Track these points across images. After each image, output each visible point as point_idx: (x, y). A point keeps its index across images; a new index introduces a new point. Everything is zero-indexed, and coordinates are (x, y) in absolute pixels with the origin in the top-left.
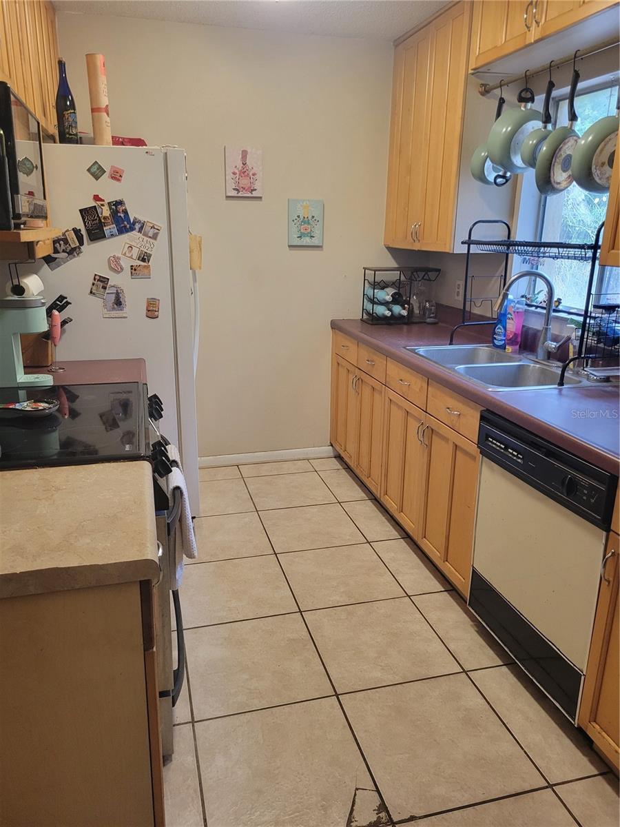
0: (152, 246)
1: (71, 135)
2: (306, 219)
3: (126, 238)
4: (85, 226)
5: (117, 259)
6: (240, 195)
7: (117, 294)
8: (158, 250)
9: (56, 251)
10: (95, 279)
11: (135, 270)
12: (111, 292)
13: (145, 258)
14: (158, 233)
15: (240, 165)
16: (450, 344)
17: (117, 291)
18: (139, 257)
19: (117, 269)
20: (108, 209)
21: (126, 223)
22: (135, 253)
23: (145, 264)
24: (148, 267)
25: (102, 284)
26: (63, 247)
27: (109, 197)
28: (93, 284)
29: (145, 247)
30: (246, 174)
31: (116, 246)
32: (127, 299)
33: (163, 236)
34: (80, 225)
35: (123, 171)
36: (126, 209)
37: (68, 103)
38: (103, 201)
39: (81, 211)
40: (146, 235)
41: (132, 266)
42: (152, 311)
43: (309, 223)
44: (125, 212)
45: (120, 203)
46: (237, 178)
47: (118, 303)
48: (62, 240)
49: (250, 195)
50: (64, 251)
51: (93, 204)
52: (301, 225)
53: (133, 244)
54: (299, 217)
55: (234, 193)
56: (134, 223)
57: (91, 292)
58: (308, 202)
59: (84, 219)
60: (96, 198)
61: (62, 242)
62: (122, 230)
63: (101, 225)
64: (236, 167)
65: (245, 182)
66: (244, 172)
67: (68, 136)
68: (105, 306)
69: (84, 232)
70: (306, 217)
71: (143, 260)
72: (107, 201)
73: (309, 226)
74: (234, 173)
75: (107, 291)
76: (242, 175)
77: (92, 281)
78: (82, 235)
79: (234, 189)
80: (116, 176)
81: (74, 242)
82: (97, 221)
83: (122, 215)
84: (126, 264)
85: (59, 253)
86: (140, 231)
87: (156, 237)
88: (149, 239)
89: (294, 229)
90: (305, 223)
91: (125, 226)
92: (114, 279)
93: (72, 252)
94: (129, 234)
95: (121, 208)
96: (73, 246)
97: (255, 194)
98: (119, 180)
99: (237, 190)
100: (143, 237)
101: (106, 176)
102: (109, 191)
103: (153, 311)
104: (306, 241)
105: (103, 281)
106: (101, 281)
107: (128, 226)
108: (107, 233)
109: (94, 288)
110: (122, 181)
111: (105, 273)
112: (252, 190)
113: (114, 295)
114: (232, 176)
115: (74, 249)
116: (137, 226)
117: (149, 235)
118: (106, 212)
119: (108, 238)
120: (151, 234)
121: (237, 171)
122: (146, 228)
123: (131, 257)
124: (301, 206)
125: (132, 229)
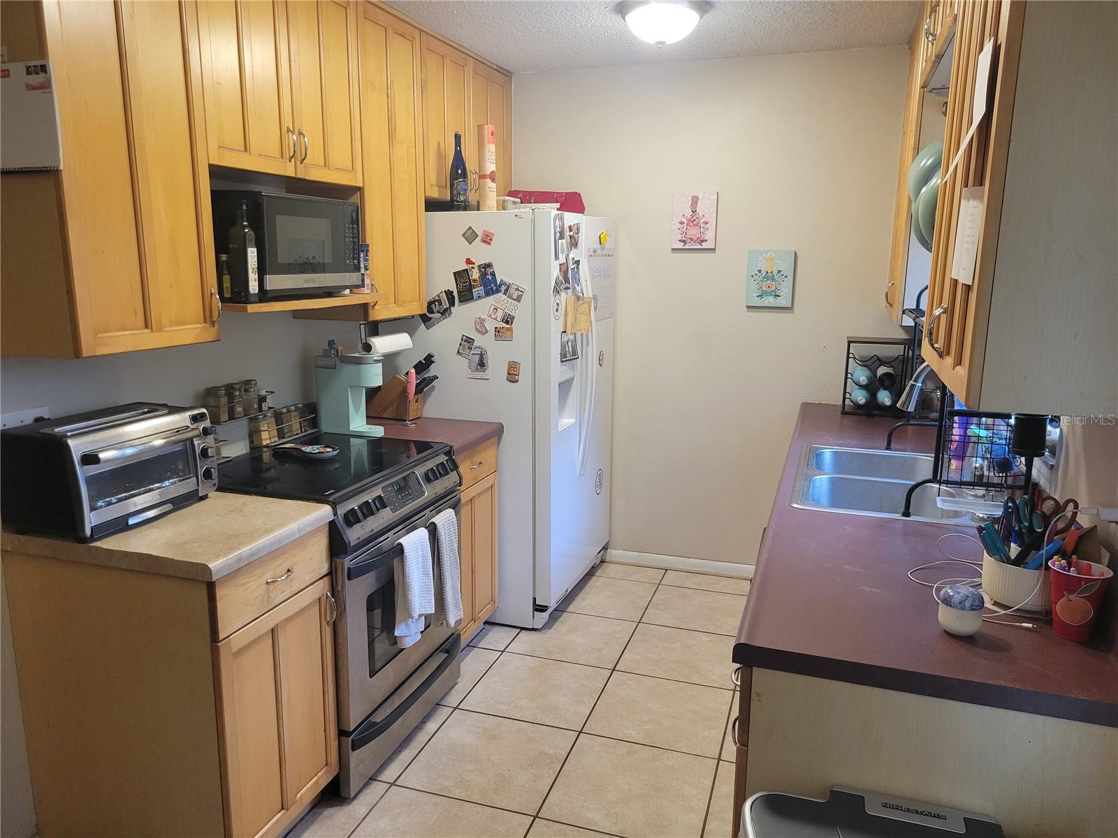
0: (516, 308)
1: (459, 202)
2: (769, 274)
3: (491, 299)
4: (457, 288)
5: (482, 321)
6: (686, 247)
7: (482, 355)
8: (521, 312)
9: (430, 310)
10: (462, 340)
11: (499, 332)
12: (476, 352)
13: (508, 320)
14: (522, 295)
15: (689, 213)
16: (887, 449)
17: (481, 352)
18: (504, 319)
19: (483, 332)
20: (478, 272)
21: (493, 285)
22: (500, 314)
23: (508, 326)
24: (510, 329)
25: (468, 345)
26: (438, 308)
27: (479, 261)
28: (461, 344)
29: (509, 309)
30: (695, 223)
31: (483, 308)
32: (491, 361)
33: (526, 298)
34: (454, 288)
35: (493, 235)
36: (493, 272)
37: (460, 171)
38: (474, 264)
39: (455, 273)
40: (510, 297)
41: (496, 328)
42: (512, 377)
43: (773, 279)
44: (493, 274)
45: (489, 265)
46: (685, 228)
47: (482, 364)
48: (437, 301)
49: (699, 247)
50: (438, 312)
51: (465, 266)
52: (763, 281)
53: (499, 306)
54: (760, 271)
55: (680, 245)
56: (500, 286)
57: (458, 352)
58: (773, 254)
59: (456, 282)
60: (469, 261)
61: (437, 303)
62: (489, 293)
63: (470, 288)
64: (684, 215)
65: (693, 232)
66: (693, 221)
67: (455, 203)
68: (470, 366)
69: (455, 294)
70: (769, 271)
71: (507, 322)
72: (477, 264)
73: (774, 283)
74: (682, 223)
75: (472, 352)
76: (691, 224)
77: (460, 341)
78: (454, 297)
79: (680, 241)
80: (487, 240)
81: (446, 304)
82: (468, 283)
83: (490, 277)
84: (490, 326)
85: (434, 313)
86: (505, 294)
87: (520, 299)
88: (513, 301)
89: (754, 287)
90: (768, 279)
91: (492, 288)
92: (480, 341)
93: (445, 313)
94: (495, 295)
95: (489, 271)
96: (445, 307)
97: (705, 245)
98: (489, 244)
99: (684, 241)
100: (508, 299)
101: (479, 239)
102: (480, 254)
103: (513, 374)
104: (769, 301)
105: (469, 341)
106: (468, 342)
107: (494, 288)
108: (475, 295)
109: (461, 348)
110: (492, 244)
111: (472, 334)
112: (702, 241)
113: (478, 357)
114: (679, 225)
115: (446, 310)
116: (503, 288)
117: (514, 297)
118: (475, 275)
119: (476, 300)
120: (515, 297)
121: (684, 220)
122: (512, 290)
123: (496, 319)
124: (764, 257)
125: (498, 291)
